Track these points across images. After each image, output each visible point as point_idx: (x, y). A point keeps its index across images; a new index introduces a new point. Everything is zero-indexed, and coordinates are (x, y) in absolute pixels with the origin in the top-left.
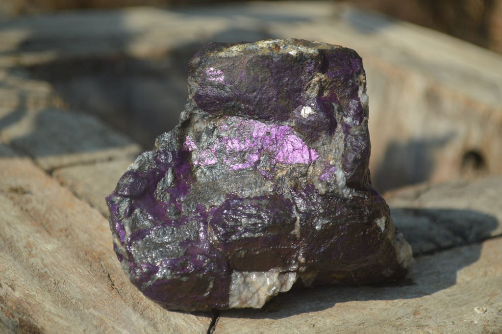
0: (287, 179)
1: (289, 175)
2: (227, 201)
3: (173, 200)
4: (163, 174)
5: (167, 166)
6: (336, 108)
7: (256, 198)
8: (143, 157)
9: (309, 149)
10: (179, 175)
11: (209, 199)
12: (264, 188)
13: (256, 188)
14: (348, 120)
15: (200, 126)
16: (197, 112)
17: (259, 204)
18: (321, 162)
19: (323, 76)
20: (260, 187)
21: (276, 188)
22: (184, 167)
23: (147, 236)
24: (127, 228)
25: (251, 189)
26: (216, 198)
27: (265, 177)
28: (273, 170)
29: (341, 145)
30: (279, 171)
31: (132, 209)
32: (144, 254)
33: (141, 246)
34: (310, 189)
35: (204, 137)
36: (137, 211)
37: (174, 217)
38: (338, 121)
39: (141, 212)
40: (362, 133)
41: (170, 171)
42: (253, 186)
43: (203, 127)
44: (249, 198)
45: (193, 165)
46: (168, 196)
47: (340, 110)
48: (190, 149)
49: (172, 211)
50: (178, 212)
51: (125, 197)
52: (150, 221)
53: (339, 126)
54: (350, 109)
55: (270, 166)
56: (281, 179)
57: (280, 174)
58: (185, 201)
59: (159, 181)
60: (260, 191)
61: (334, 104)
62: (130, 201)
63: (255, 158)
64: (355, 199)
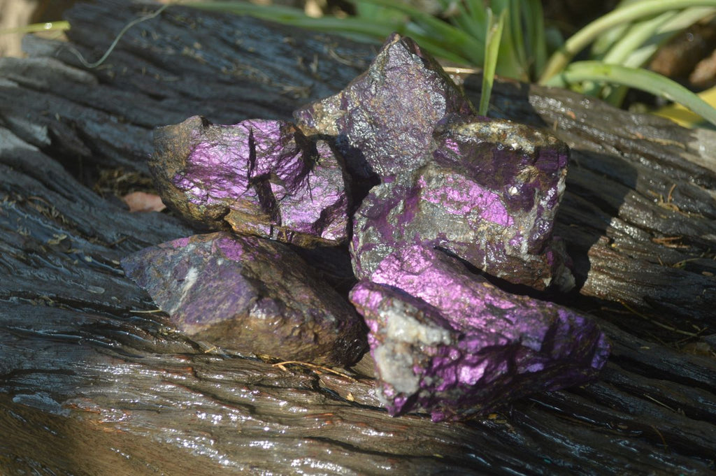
0: (486, 233)
1: (489, 230)
2: (437, 238)
3: (399, 224)
4: (396, 204)
5: (400, 198)
6: (537, 192)
7: (459, 243)
8: (385, 187)
9: (508, 216)
10: (408, 205)
11: (425, 231)
12: (467, 236)
13: (461, 235)
14: (543, 203)
15: (432, 172)
16: (433, 162)
17: (461, 250)
18: (514, 229)
19: (532, 168)
20: (464, 234)
21: (476, 239)
22: (414, 200)
23: (373, 249)
24: (361, 240)
25: (458, 234)
26: (431, 233)
27: (470, 226)
28: (478, 223)
29: (533, 222)
30: (482, 225)
31: (367, 227)
32: (368, 263)
33: (368, 256)
34: (500, 246)
35: (434, 182)
36: (371, 228)
37: (396, 240)
38: (536, 203)
39: (374, 230)
40: (550, 219)
41: (402, 202)
42: (460, 232)
43: (435, 174)
44: (454, 242)
45: (421, 199)
46: (396, 221)
47: (540, 194)
48: (422, 186)
49: (396, 234)
50: (401, 236)
51: (365, 216)
52: (379, 238)
53: (536, 207)
54: (548, 195)
55: (476, 219)
56: (482, 233)
57: (481, 229)
58: (408, 227)
59: (393, 208)
60: (463, 238)
61: (536, 189)
62: (367, 221)
63: (468, 209)
64: (532, 262)
